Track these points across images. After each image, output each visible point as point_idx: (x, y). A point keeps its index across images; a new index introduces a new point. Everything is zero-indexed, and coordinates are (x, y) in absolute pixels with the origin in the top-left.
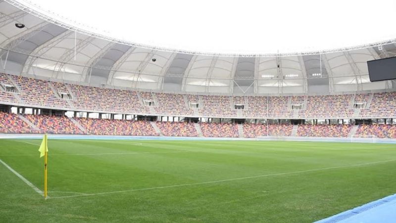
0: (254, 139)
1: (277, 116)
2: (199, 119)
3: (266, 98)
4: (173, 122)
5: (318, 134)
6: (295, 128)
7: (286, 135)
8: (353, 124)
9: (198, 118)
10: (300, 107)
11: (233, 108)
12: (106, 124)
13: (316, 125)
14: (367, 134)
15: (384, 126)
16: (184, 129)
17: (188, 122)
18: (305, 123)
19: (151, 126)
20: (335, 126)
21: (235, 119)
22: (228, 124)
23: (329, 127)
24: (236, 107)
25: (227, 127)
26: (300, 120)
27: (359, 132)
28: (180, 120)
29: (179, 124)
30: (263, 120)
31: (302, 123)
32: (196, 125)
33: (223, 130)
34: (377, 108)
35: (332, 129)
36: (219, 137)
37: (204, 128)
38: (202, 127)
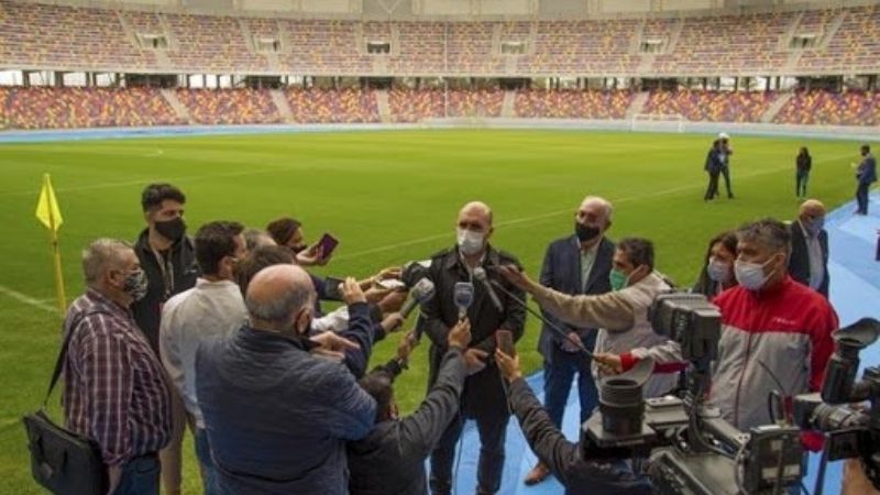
0: (415, 126)
1: (468, 69)
2: (283, 80)
3: (441, 25)
4: (218, 89)
5: (562, 114)
6: (510, 98)
7: (488, 115)
8: (636, 90)
9: (279, 78)
10: (521, 49)
11: (364, 53)
12: (46, 100)
13: (557, 90)
14: (667, 112)
15: (702, 94)
16: (246, 106)
17: (255, 88)
18: (533, 86)
19: (163, 99)
20: (598, 94)
21: (370, 78)
22: (353, 91)
23: (584, 95)
24: (371, 48)
25: (351, 100)
26: (522, 79)
27: (649, 108)
28: (235, 82)
29: (235, 93)
30: (433, 79)
31: (525, 86)
32: (277, 96)
33: (342, 106)
34: (689, 51)
35: (590, 101)
36: (332, 122)
37: (294, 102)
38: (290, 98)
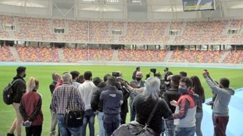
0: (75, 64)
1: (98, 40)
2: (15, 43)
3: (87, 22)
5: (138, 59)
6: (116, 53)
7: (106, 60)
8: (168, 50)
9: (14, 41)
10: (120, 33)
11: (53, 32)
13: (135, 50)
14: (180, 59)
15: (194, 52)
17: (2, 45)
18: (125, 48)
20: (152, 52)
21: (55, 43)
22: (48, 48)
23: (147, 52)
24: (56, 30)
25: (47, 52)
26: (120, 45)
27: (173, 57)
30: (83, 44)
31: (122, 48)
32: (12, 49)
33: (43, 55)
34: (189, 35)
35: (149, 55)
36: (38, 61)
37: (21, 52)
38: (19, 51)
